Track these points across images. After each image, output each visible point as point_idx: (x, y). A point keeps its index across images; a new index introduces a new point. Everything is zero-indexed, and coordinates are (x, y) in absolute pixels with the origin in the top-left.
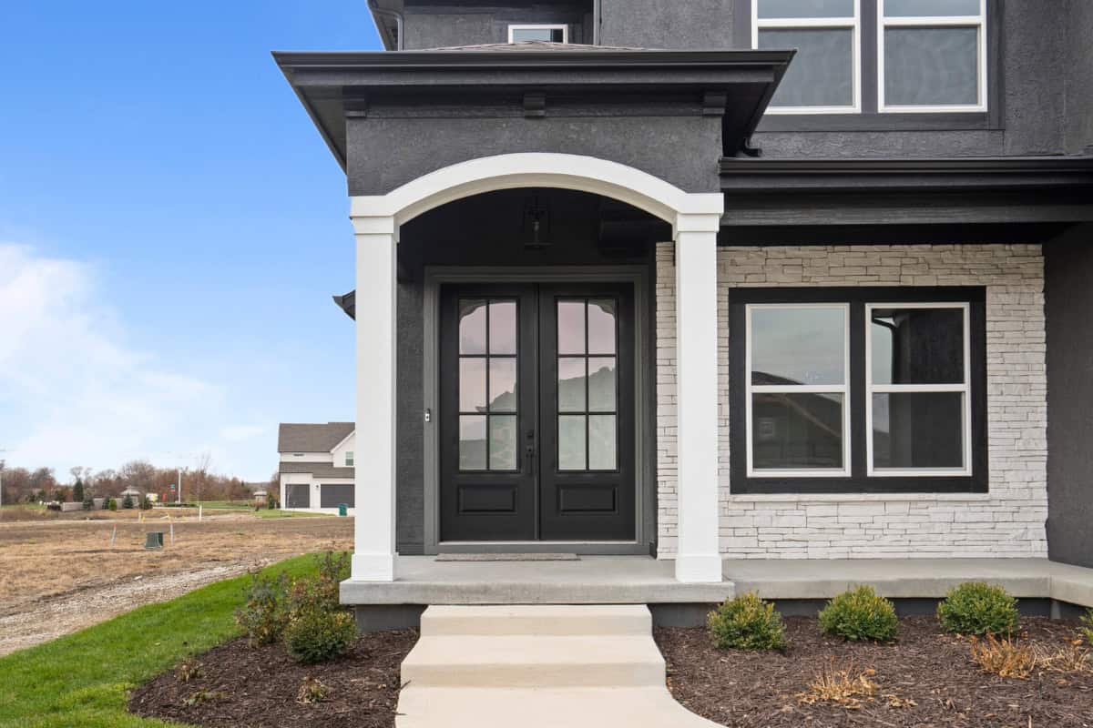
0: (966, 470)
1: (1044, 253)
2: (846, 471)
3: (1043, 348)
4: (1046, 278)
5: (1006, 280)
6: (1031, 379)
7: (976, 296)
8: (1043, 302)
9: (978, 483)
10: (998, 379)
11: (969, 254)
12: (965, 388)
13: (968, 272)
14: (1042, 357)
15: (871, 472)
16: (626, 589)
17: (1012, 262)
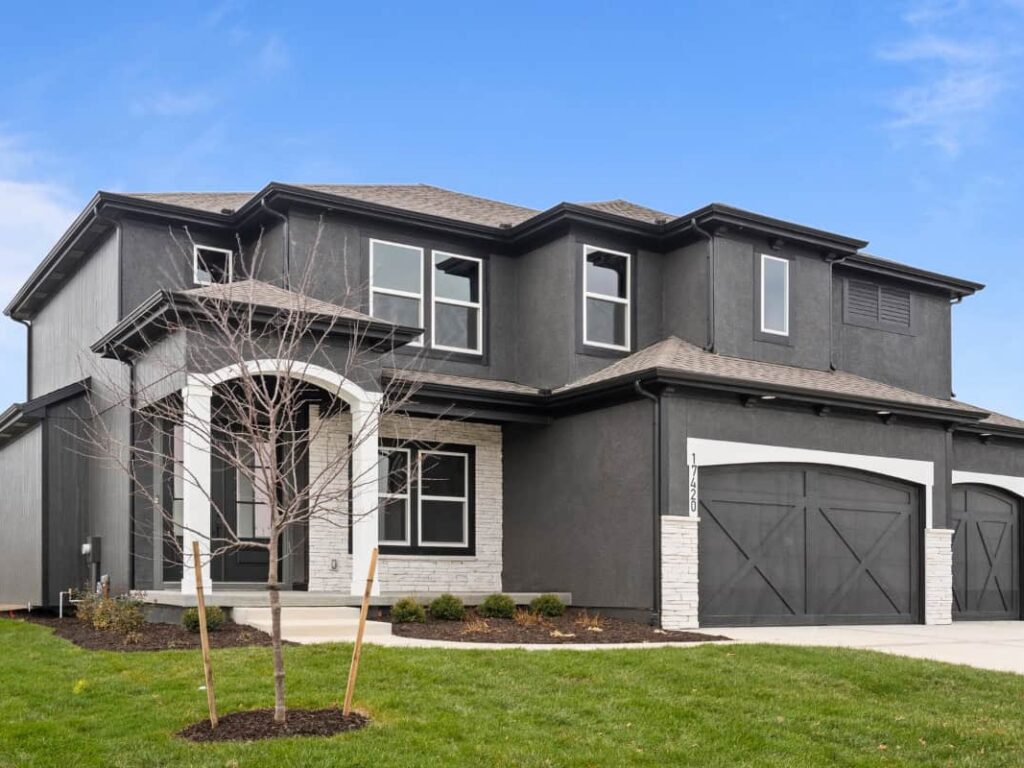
0: (465, 545)
1: (502, 430)
2: (407, 543)
3: (501, 481)
4: (503, 443)
5: (486, 443)
6: (495, 497)
7: (471, 450)
8: (501, 456)
9: (470, 551)
10: (481, 496)
11: (469, 428)
12: (465, 500)
13: (467, 437)
14: (500, 486)
15: (421, 544)
16: (336, 599)
17: (487, 433)
